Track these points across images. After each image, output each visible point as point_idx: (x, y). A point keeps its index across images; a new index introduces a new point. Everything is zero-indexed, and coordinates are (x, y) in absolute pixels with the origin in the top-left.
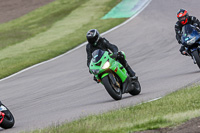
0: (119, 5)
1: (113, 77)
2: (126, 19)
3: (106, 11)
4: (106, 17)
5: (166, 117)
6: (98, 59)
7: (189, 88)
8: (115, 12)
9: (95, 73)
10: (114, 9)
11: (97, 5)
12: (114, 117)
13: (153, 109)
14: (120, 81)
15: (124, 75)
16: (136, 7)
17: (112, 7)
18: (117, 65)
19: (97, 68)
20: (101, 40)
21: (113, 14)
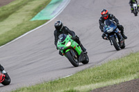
0: (42, 11)
1: (73, 52)
2: (47, 21)
3: (33, 16)
4: (33, 19)
5: (76, 88)
6: (63, 40)
7: (91, 68)
8: (40, 16)
9: (61, 49)
10: (39, 13)
11: (27, 11)
12: (39, 89)
13: (67, 82)
14: (77, 55)
15: (79, 50)
16: (54, 12)
17: (38, 13)
18: (75, 44)
19: (63, 46)
20: (64, 27)
21: (38, 18)
